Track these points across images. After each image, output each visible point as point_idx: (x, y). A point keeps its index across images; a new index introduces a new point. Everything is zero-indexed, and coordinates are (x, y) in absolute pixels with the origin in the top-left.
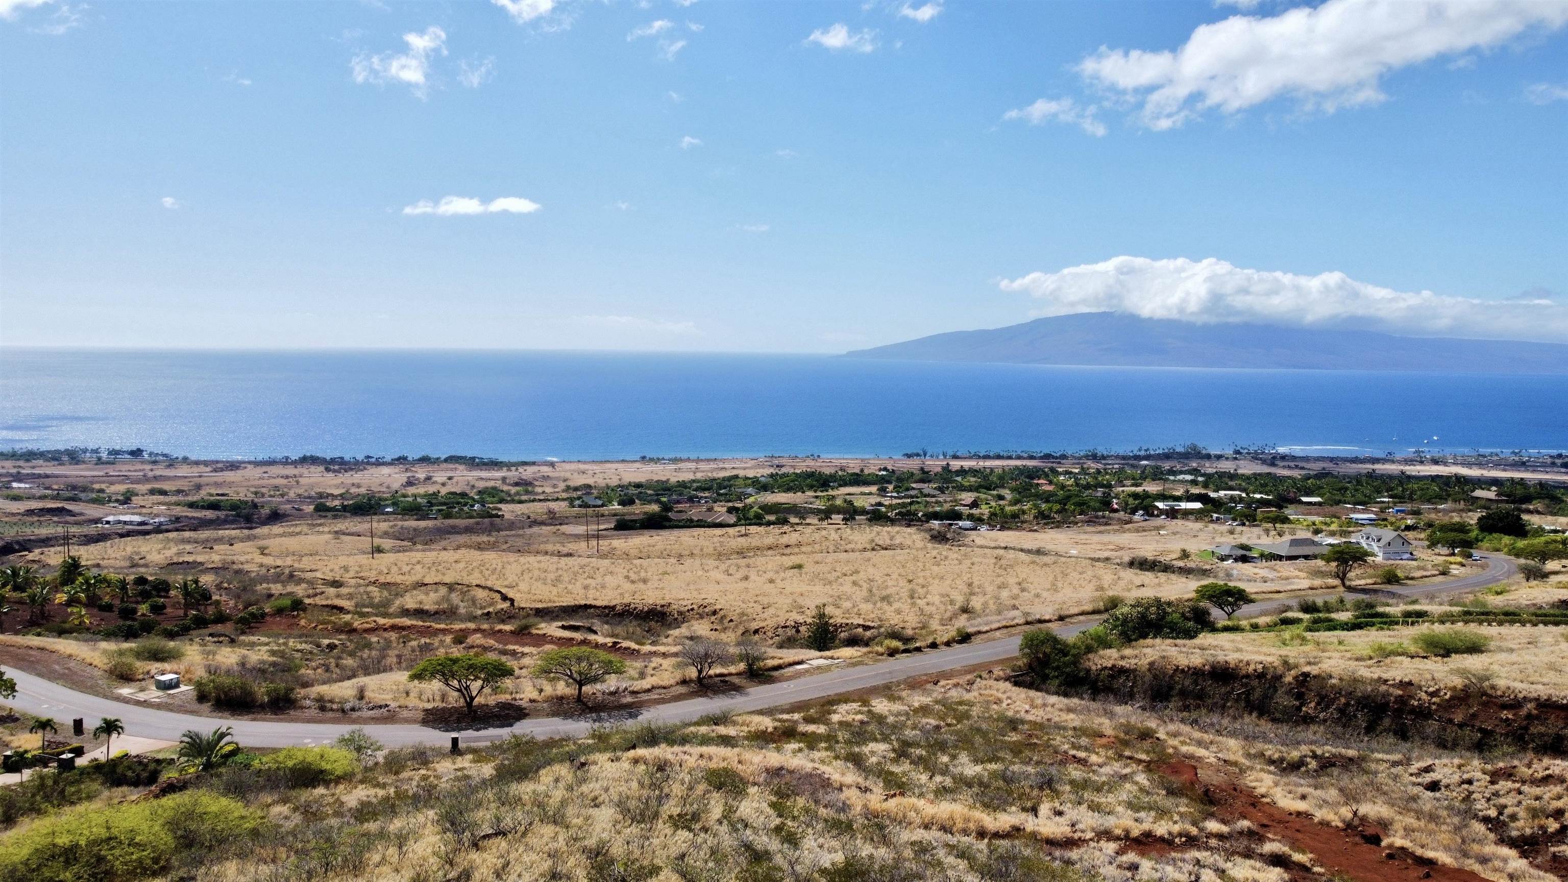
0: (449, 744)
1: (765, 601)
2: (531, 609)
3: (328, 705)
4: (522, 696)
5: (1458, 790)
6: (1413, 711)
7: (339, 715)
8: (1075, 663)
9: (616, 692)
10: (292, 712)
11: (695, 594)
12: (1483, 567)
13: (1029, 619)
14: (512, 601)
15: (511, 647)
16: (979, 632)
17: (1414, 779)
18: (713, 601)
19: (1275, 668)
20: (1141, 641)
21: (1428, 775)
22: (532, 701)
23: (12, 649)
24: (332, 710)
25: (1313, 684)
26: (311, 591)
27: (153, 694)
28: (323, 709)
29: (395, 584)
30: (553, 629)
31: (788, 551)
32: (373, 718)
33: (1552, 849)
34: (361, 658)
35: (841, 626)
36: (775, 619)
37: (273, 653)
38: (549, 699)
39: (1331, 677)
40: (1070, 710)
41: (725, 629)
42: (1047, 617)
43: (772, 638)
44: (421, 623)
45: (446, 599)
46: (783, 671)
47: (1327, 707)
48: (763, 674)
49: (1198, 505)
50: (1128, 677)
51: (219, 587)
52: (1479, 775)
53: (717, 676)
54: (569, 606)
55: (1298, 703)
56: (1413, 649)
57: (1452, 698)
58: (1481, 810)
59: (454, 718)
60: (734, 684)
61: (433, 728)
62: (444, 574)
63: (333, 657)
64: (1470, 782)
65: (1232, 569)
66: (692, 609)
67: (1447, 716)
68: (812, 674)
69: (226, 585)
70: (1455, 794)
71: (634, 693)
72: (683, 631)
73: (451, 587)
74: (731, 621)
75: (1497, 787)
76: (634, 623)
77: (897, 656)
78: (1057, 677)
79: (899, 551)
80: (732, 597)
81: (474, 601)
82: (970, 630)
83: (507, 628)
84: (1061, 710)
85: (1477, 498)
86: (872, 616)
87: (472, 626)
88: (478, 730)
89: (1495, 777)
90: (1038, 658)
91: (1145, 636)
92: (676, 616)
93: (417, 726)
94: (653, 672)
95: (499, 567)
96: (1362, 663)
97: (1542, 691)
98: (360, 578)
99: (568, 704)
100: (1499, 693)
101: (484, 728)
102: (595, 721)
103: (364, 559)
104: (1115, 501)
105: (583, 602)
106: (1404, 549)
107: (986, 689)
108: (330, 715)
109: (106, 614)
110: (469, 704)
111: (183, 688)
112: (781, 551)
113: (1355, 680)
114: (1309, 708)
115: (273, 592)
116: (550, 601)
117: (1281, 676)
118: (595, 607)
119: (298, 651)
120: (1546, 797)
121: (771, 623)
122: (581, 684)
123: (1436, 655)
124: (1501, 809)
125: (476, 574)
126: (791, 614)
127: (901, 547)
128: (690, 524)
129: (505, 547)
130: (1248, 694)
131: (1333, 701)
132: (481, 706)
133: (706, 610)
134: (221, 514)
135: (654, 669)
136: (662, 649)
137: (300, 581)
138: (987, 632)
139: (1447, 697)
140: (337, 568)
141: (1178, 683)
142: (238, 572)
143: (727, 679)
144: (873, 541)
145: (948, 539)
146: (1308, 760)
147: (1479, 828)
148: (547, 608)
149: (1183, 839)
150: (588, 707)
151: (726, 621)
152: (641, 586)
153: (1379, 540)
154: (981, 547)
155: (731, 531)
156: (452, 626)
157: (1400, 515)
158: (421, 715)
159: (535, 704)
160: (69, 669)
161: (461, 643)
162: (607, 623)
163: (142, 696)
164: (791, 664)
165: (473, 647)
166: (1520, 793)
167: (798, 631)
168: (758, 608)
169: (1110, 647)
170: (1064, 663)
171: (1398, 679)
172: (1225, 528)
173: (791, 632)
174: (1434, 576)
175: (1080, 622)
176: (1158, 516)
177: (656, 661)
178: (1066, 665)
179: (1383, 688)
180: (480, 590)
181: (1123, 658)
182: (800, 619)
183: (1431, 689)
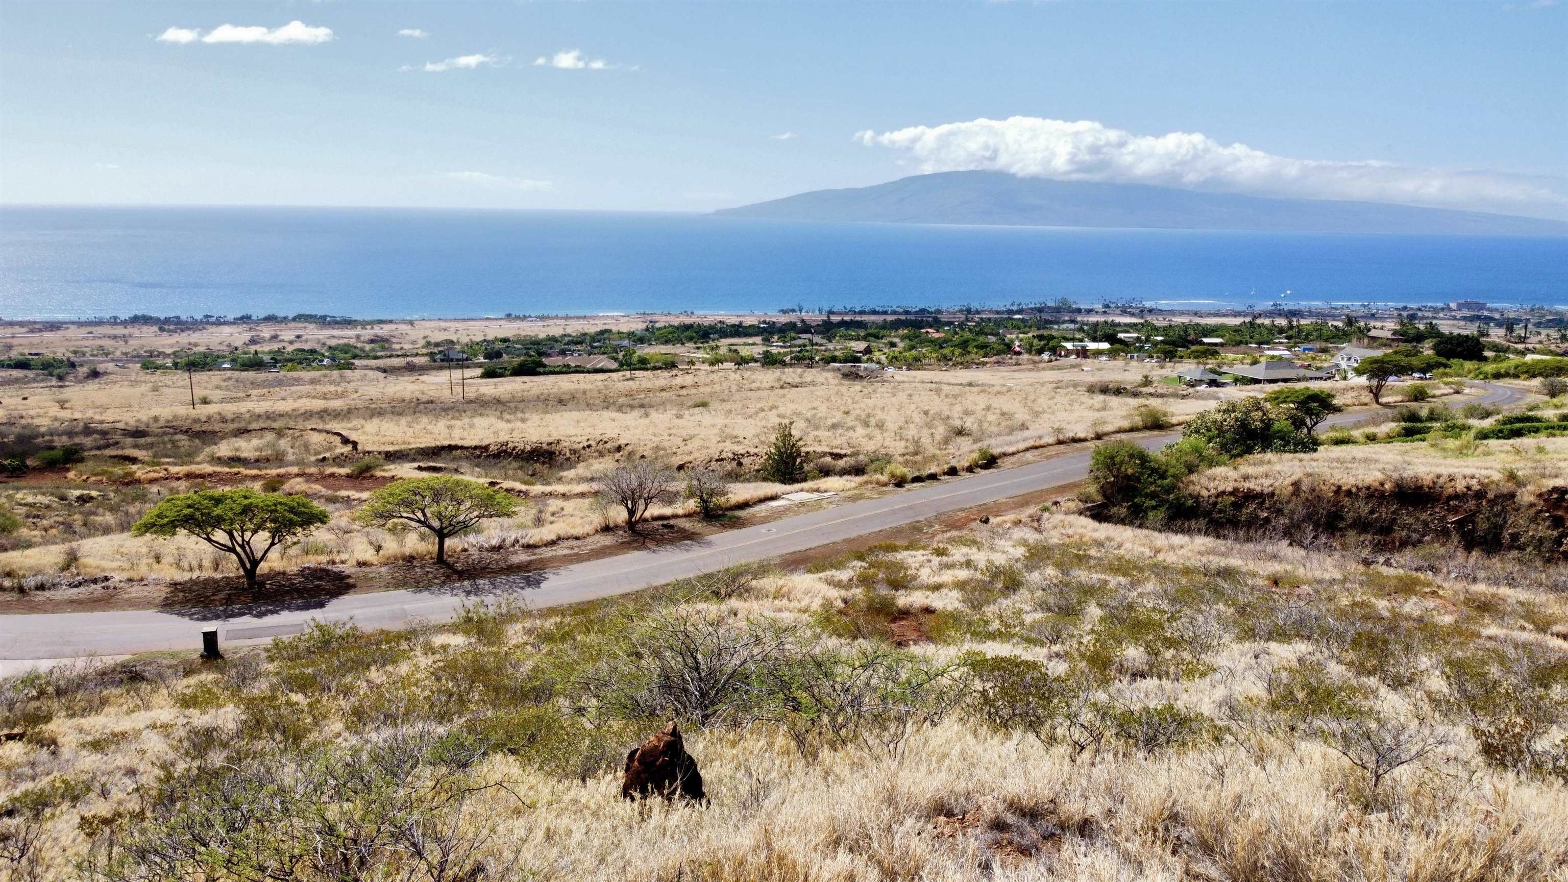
0: (200, 645)
1: (684, 433)
2: (380, 453)
4: (344, 557)
9: (500, 547)
11: (590, 430)
13: (1061, 437)
14: (355, 444)
15: (343, 493)
16: (1005, 455)
20: (1248, 457)
22: (361, 564)
26: (101, 443)
29: (212, 432)
30: (406, 471)
31: (684, 392)
32: (72, 602)
34: (127, 513)
35: (807, 453)
36: (705, 452)
38: (391, 562)
42: (1081, 435)
44: (227, 470)
45: (273, 445)
46: (751, 510)
48: (724, 515)
49: (1105, 346)
53: (655, 519)
54: (428, 448)
59: (221, 596)
60: (682, 531)
61: (179, 614)
62: (275, 421)
63: (81, 513)
65: (1216, 393)
66: (589, 446)
68: (797, 513)
71: (528, 547)
72: (581, 470)
76: (515, 464)
77: (908, 486)
79: (811, 388)
80: (638, 431)
81: (306, 447)
82: (996, 451)
83: (344, 471)
87: (295, 470)
88: (260, 615)
90: (1115, 481)
92: (568, 455)
93: (151, 613)
94: (552, 519)
98: (170, 427)
99: (422, 567)
101: (277, 612)
102: (468, 593)
103: (182, 410)
104: (1017, 343)
105: (446, 443)
110: (250, 573)
115: (54, 444)
116: (404, 443)
118: (462, 448)
122: (442, 535)
126: (724, 445)
127: (813, 383)
128: (566, 370)
132: (273, 575)
133: (608, 446)
135: (553, 514)
136: (560, 488)
137: (94, 432)
140: (144, 418)
144: (778, 380)
145: (862, 378)
148: (401, 451)
150: (456, 572)
151: (636, 458)
156: (268, 471)
158: (162, 593)
159: (367, 569)
161: (275, 490)
162: (477, 466)
164: (761, 501)
168: (679, 441)
170: (1162, 488)
174: (1451, 394)
176: (1066, 356)
177: (554, 504)
180: (316, 434)
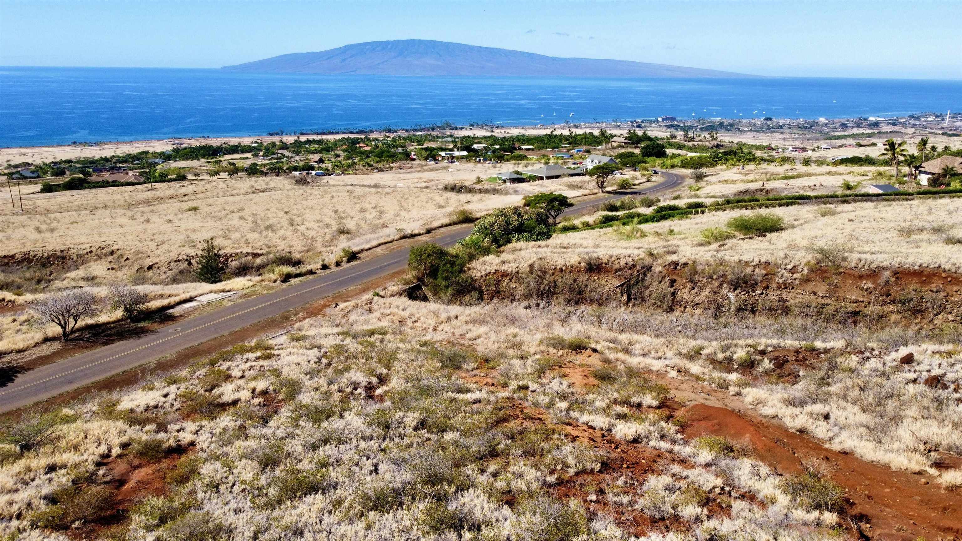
8: (462, 272)
11: (95, 237)
13: (403, 235)
16: (363, 250)
18: (111, 243)
19: (643, 260)
20: (510, 246)
25: (684, 271)
31: (186, 198)
35: (231, 255)
36: (168, 255)
39: (696, 263)
40: (476, 321)
41: (121, 267)
42: (416, 232)
43: (164, 273)
46: (169, 312)
49: (465, 153)
50: (511, 280)
56: (729, 232)
57: (810, 273)
66: (91, 252)
68: (201, 312)
74: (127, 259)
77: (290, 281)
78: (448, 287)
79: (273, 192)
80: (130, 238)
82: (355, 249)
84: (467, 322)
90: (425, 269)
91: (511, 241)
96: (709, 248)
100: (853, 265)
104: (413, 153)
107: (386, 308)
112: (180, 199)
117: (650, 266)
121: (164, 259)
123: (756, 236)
127: (275, 189)
133: (104, 251)
136: (40, 297)
138: (369, 249)
139: (805, 272)
141: (557, 281)
143: (99, 330)
144: (253, 187)
146: (757, 357)
151: (122, 260)
152: (47, 235)
153: (599, 163)
155: (139, 187)
164: (179, 304)
167: (190, 264)
168: (153, 245)
169: (489, 254)
171: (756, 260)
173: (183, 265)
174: (644, 182)
175: (443, 233)
176: (443, 161)
181: (504, 262)
182: (192, 252)
183: (789, 267)
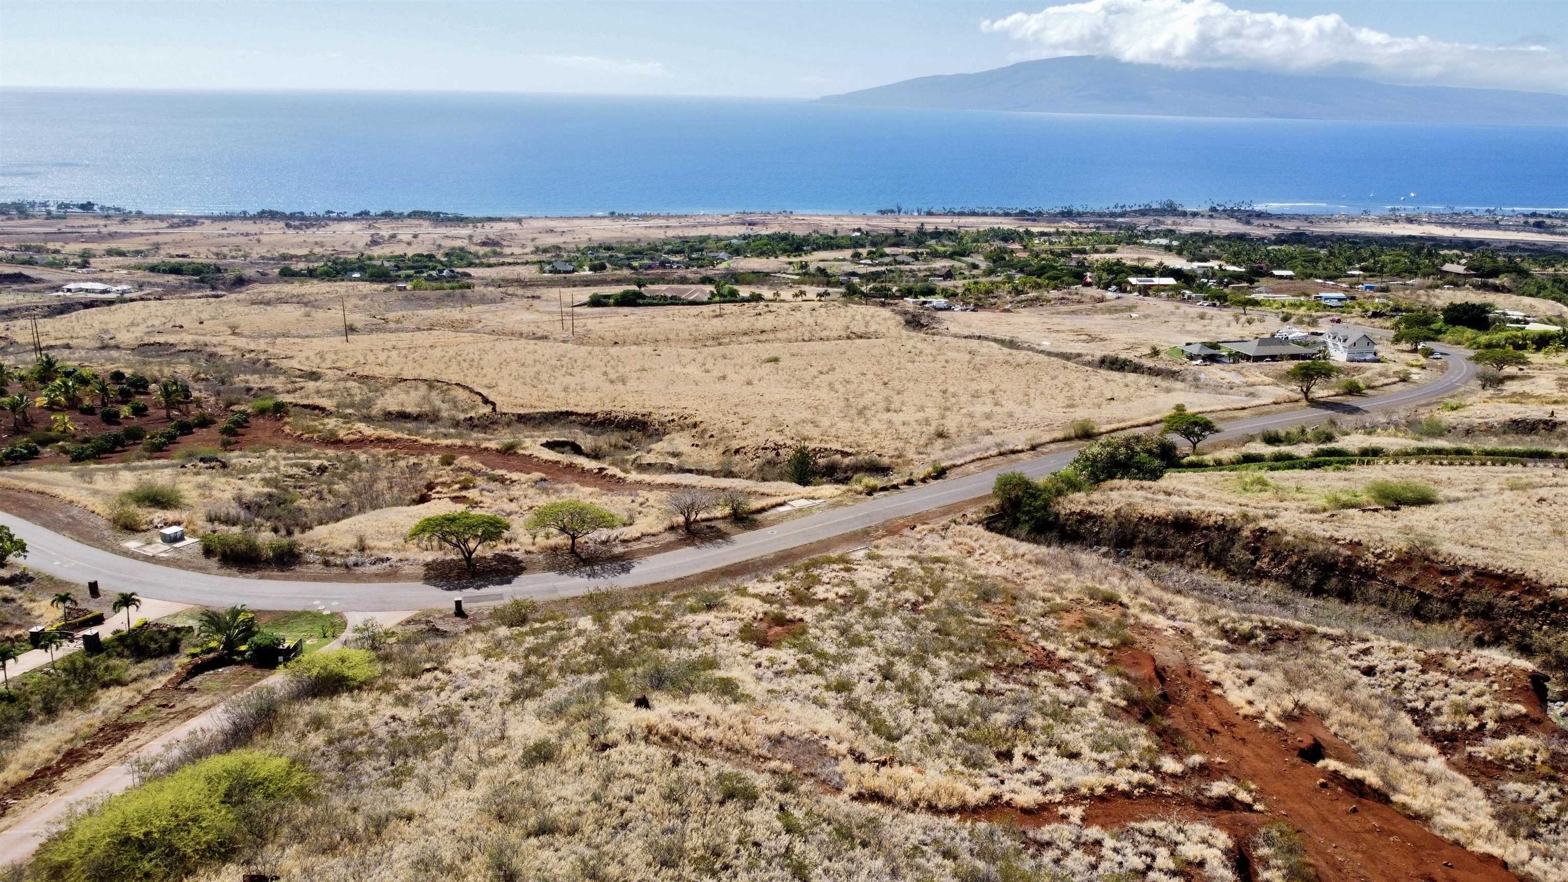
0: (453, 606)
1: (744, 412)
2: (513, 415)
3: (331, 558)
4: (518, 546)
5: (1391, 677)
6: (1359, 571)
7: (343, 570)
8: (1046, 507)
9: (607, 542)
10: (298, 568)
11: (675, 400)
12: (1443, 369)
13: (1002, 450)
14: (493, 404)
15: (499, 472)
16: (954, 466)
17: (1352, 662)
18: (693, 412)
19: (1235, 520)
20: (1110, 483)
21: (1365, 658)
22: (528, 552)
23: (11, 492)
24: (336, 565)
25: (1270, 540)
26: (290, 386)
27: (159, 549)
28: (326, 564)
29: (374, 377)
30: (537, 447)
31: (763, 337)
32: (377, 575)
33: (1469, 749)
34: (353, 482)
35: (819, 450)
37: (267, 482)
38: (543, 550)
39: (1285, 532)
40: (1039, 562)
41: (706, 445)
42: (1019, 448)
43: (752, 460)
44: (407, 437)
45: (427, 399)
46: (765, 514)
47: (1280, 563)
48: (747, 519)
49: (1171, 281)
50: (1095, 523)
51: (196, 379)
52: (1410, 663)
53: (704, 520)
54: (550, 413)
55: (1253, 557)
56: (1364, 498)
57: (1397, 561)
58: (1410, 701)
59: (454, 574)
60: (719, 530)
61: (435, 586)
62: (421, 366)
63: (325, 483)
64: (1403, 670)
65: (1200, 372)
66: (673, 421)
67: (1390, 578)
68: (794, 518)
69: (202, 376)
70: (1388, 681)
71: (624, 541)
72: (665, 444)
73: (431, 384)
74: (712, 436)
75: (1427, 677)
76: (617, 433)
77: (876, 495)
78: (1027, 522)
80: (711, 406)
81: (455, 403)
82: (945, 464)
83: (493, 445)
84: (1030, 562)
85: (1447, 272)
86: (850, 439)
87: (458, 442)
88: (478, 588)
89: (1427, 664)
90: (1009, 499)
91: (1112, 477)
92: (657, 426)
93: (420, 584)
94: (640, 511)
95: (476, 358)
96: (1317, 516)
97: (1479, 558)
98: (338, 369)
99: (562, 555)
100: (1441, 559)
101: (485, 586)
102: (589, 576)
103: (337, 342)
104: (1089, 274)
105: (564, 409)
106: (1367, 349)
107: (960, 536)
108: (334, 570)
109: (90, 418)
110: (468, 559)
111: (188, 540)
112: (757, 337)
113: (1309, 539)
114: (1263, 563)
115: (252, 385)
116: (531, 406)
117: (1239, 529)
118: (576, 414)
119: (290, 476)
120: (1470, 692)
121: (750, 443)
122: (574, 537)
123: (1387, 508)
124: (1429, 701)
125: (454, 367)
126: (771, 433)
127: (877, 335)
128: (664, 301)
129: (479, 326)
130: (1207, 545)
131: (1285, 558)
132: (481, 561)
134: (185, 279)
137: (277, 372)
138: (962, 465)
139: (1392, 559)
140: (311, 354)
141: (1140, 532)
142: (212, 355)
143: (713, 524)
144: (848, 327)
145: (922, 326)
146: (1258, 632)
147: (1405, 720)
148: (529, 414)
149: (1142, 790)
150: (582, 559)
151: (707, 436)
152: (620, 386)
153: (1345, 341)
154: (955, 336)
155: (704, 309)
156: (438, 441)
157: (1368, 293)
158: (422, 571)
159: (531, 556)
160: (72, 517)
161: (449, 464)
162: (590, 433)
163: (150, 551)
164: (774, 506)
165: (462, 469)
166: (1447, 686)
167: (778, 454)
168: (738, 424)
169: (1079, 491)
170: (1035, 508)
171: (1349, 538)
172: (1193, 310)
173: (771, 455)
174: (1395, 383)
175: (1051, 452)
176: (1130, 292)
177: (642, 496)
178: (1037, 509)
179: (1334, 548)
180: (461, 390)
181: (1091, 503)
182: (780, 440)
183: (1378, 551)
